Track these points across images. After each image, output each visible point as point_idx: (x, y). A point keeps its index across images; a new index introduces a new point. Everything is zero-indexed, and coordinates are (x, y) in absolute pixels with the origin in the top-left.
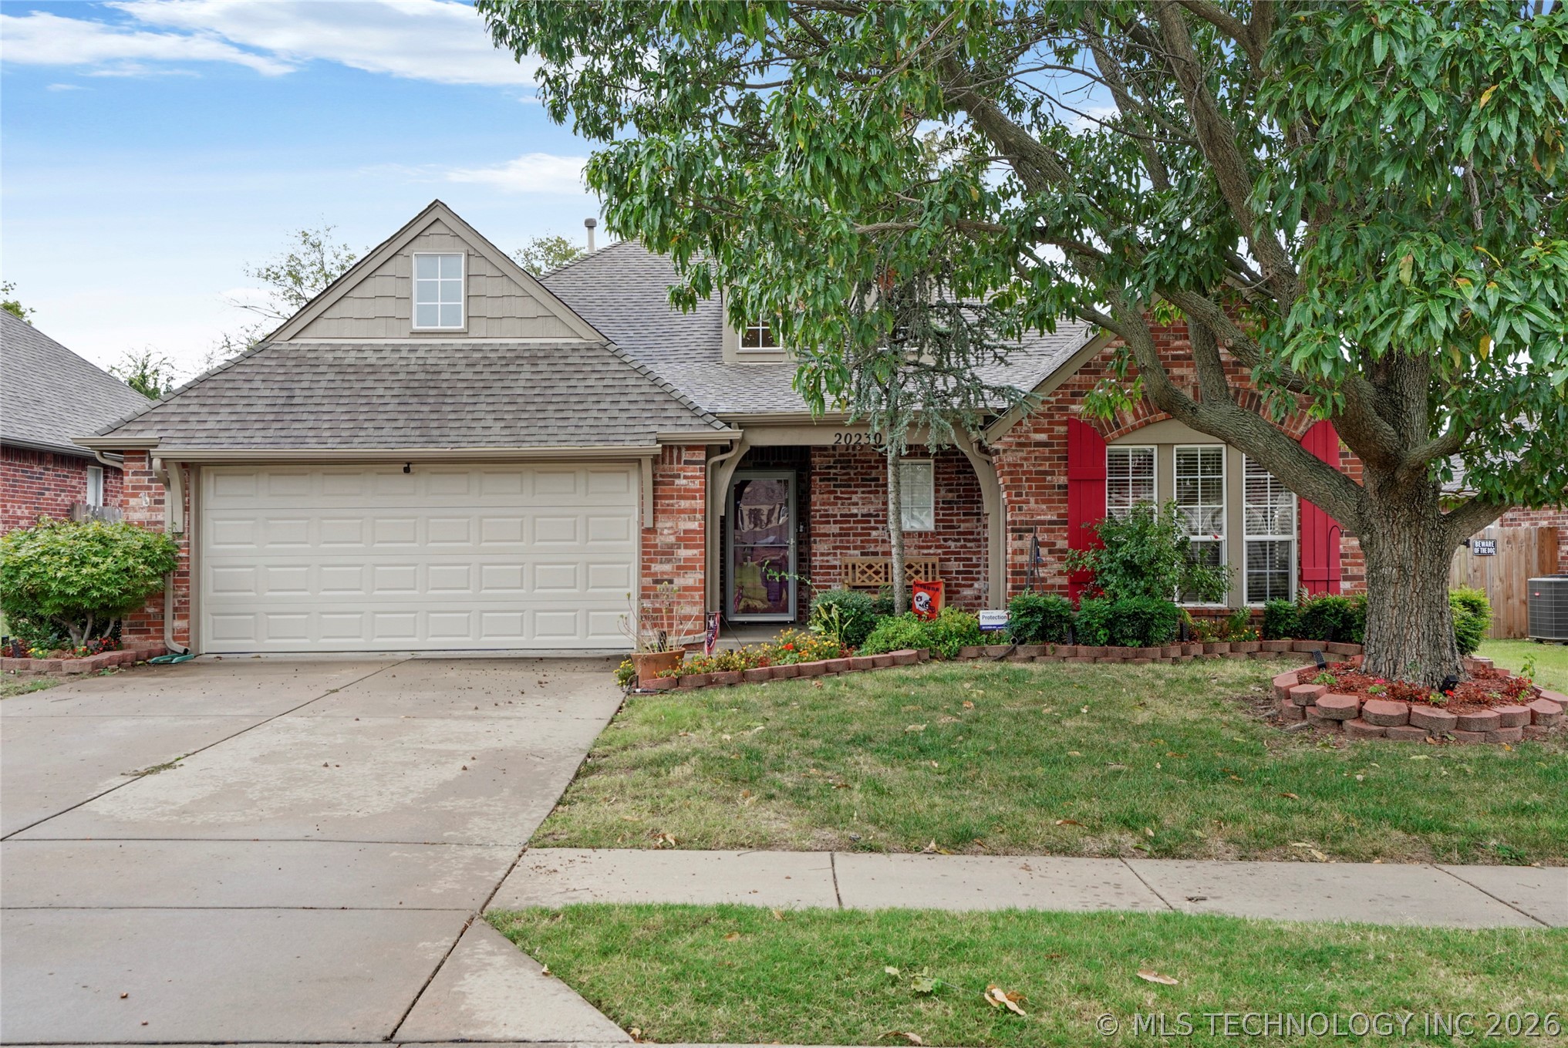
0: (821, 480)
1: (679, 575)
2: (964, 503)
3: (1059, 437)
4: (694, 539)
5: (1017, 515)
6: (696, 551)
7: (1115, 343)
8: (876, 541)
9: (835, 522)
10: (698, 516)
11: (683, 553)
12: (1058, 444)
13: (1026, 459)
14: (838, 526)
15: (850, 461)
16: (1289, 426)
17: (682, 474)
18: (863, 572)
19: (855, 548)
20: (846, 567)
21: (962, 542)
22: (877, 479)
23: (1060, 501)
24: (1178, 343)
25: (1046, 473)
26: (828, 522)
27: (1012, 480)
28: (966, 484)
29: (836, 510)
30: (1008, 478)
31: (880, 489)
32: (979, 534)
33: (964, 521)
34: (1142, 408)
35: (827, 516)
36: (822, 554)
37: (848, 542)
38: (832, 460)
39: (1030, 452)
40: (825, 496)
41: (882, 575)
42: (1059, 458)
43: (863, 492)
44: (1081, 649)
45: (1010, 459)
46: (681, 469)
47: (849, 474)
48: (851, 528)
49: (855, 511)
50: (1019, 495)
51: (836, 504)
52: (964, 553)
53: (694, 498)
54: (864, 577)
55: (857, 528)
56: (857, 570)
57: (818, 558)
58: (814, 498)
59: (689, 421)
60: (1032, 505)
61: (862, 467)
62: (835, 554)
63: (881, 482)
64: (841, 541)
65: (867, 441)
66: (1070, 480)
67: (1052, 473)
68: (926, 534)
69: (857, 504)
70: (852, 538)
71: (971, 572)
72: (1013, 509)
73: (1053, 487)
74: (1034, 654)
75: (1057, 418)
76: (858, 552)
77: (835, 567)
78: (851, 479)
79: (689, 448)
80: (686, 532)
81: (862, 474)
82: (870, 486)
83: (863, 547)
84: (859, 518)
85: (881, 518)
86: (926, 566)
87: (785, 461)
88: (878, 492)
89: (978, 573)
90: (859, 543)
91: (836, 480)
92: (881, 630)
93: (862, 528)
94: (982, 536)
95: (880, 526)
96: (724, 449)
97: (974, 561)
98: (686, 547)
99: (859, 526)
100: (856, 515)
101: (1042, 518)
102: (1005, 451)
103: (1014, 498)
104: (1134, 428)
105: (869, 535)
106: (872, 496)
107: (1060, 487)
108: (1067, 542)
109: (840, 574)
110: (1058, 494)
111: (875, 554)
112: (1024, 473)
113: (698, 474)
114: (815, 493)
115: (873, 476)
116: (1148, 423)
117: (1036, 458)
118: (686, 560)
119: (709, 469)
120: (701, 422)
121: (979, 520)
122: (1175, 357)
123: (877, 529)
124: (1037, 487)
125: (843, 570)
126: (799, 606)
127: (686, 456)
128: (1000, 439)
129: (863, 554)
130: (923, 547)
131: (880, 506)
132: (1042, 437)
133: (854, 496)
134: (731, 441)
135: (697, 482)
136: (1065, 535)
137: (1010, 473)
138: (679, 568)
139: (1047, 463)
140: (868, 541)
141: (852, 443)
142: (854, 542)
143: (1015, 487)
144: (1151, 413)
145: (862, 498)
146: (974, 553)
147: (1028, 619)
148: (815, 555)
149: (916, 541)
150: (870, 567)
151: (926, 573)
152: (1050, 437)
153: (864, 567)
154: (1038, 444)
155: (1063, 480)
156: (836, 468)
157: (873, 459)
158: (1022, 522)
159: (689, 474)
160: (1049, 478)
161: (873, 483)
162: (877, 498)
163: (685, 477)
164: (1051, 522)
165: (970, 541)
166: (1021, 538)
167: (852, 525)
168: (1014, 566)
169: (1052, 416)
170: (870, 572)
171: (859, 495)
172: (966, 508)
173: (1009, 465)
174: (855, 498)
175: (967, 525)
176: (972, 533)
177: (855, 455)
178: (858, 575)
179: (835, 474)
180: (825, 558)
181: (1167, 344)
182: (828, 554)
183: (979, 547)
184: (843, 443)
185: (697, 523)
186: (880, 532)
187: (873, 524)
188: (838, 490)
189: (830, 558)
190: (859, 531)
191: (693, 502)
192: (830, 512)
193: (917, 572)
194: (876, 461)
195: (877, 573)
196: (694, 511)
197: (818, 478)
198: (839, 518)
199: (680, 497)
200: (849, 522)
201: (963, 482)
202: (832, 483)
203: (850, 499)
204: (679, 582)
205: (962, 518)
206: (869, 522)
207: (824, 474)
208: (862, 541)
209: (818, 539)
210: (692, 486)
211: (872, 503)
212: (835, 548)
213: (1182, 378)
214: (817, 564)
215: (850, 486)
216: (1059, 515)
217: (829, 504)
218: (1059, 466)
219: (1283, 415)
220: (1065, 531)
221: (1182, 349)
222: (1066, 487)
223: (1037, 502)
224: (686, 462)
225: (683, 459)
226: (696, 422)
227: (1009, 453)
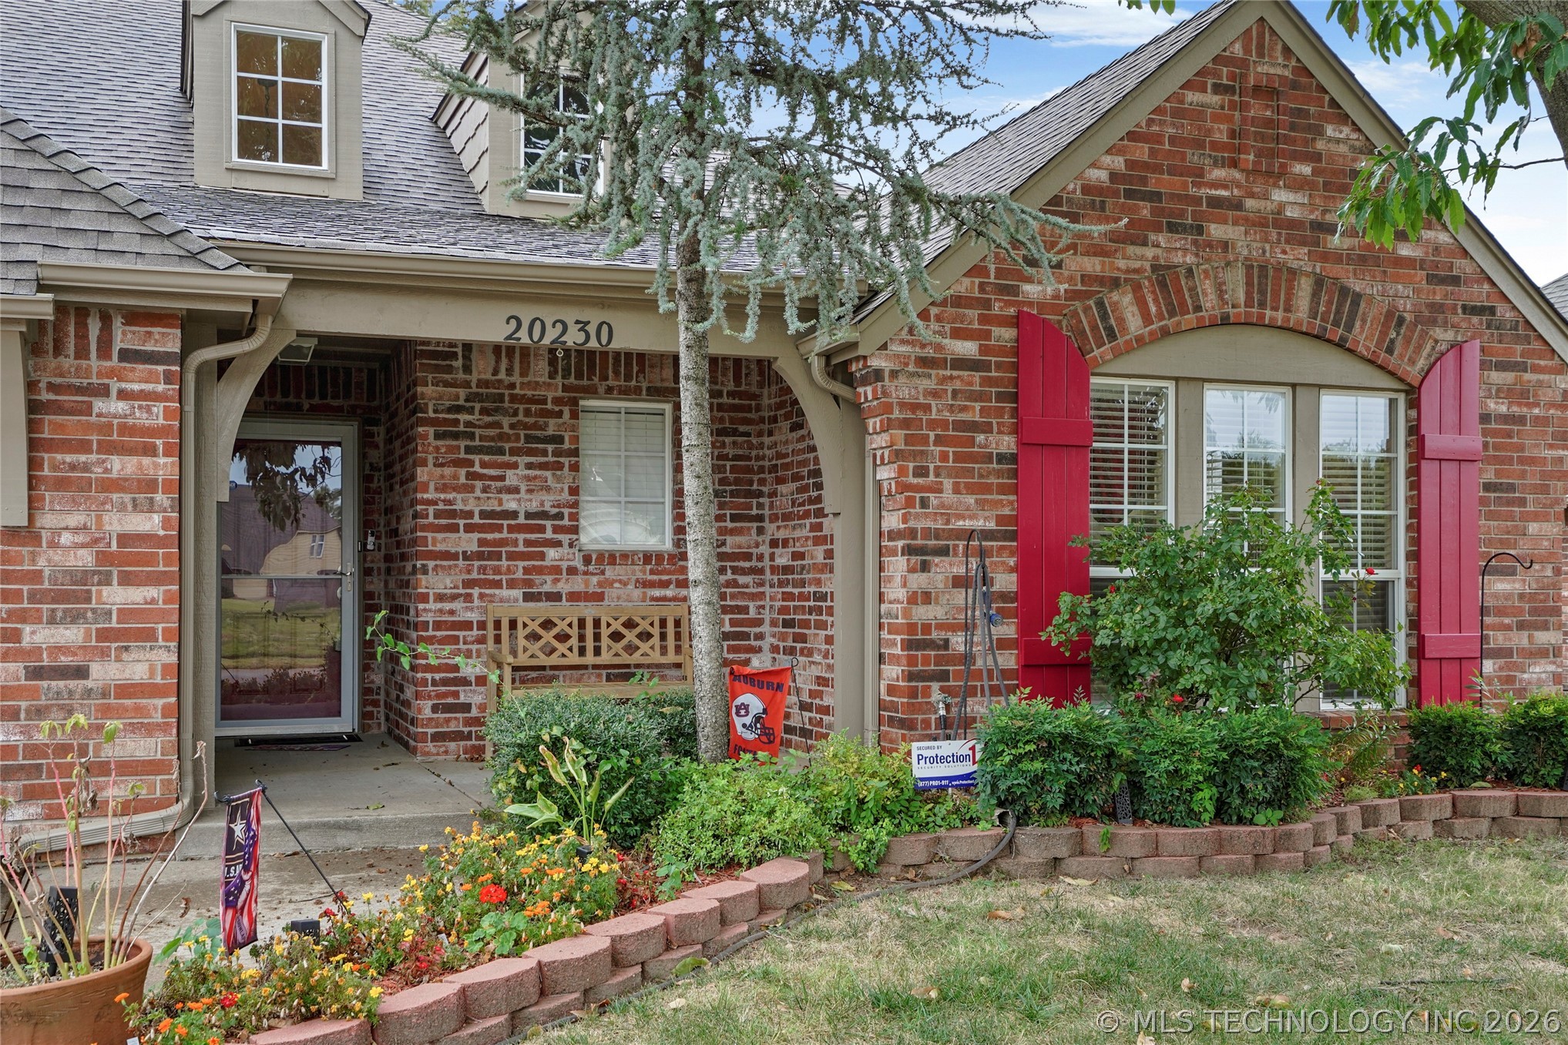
0: (437, 436)
1: (104, 654)
2: (733, 494)
3: (1001, 351)
4: (150, 560)
5: (917, 516)
6: (153, 592)
7: (1107, 160)
8: (556, 570)
9: (469, 528)
10: (159, 497)
11: (117, 596)
12: (999, 366)
13: (935, 394)
14: (476, 536)
15: (500, 398)
16: (1401, 356)
17: (115, 386)
18: (534, 637)
19: (512, 584)
20: (498, 624)
21: (729, 576)
22: (559, 440)
23: (1003, 490)
24: (1219, 173)
25: (974, 427)
26: (454, 528)
27: (908, 440)
28: (736, 458)
29: (470, 503)
30: (900, 434)
31: (565, 461)
32: (760, 558)
33: (733, 532)
34: (1156, 300)
35: (453, 514)
36: (440, 598)
37: (497, 571)
38: (462, 393)
39: (944, 380)
40: (448, 471)
41: (574, 641)
42: (1000, 397)
43: (529, 466)
44: (1171, 836)
45: (905, 393)
46: (111, 373)
47: (498, 425)
48: (503, 542)
49: (512, 505)
50: (921, 472)
51: (472, 489)
52: (733, 596)
53: (150, 451)
54: (535, 647)
55: (515, 543)
56: (521, 633)
57: (432, 605)
58: (422, 474)
59: (135, 244)
60: (948, 496)
61: (527, 413)
62: (468, 598)
63: (566, 445)
64: (483, 570)
65: (580, 338)
66: (1021, 443)
67: (987, 428)
68: (660, 557)
69: (515, 490)
70: (504, 563)
71: (746, 636)
72: (910, 503)
73: (988, 458)
74: (1062, 851)
75: (997, 308)
76: (517, 593)
77: (467, 625)
78: (502, 437)
79: (134, 317)
80: (124, 539)
81: (526, 427)
82: (545, 453)
83: (529, 583)
84: (521, 520)
85: (566, 522)
86: (663, 623)
87: (335, 403)
88: (559, 466)
89: (760, 637)
90: (519, 574)
91: (472, 436)
92: (692, 805)
93: (528, 543)
94: (767, 563)
95: (565, 538)
96: (233, 329)
97: (752, 614)
98: (126, 580)
99: (521, 537)
100: (514, 515)
101: (968, 524)
102: (894, 374)
103: (912, 480)
104: (1140, 341)
105: (542, 556)
106: (548, 474)
107: (1001, 458)
108: (1014, 577)
109: (482, 640)
110: (999, 474)
111: (555, 597)
112: (933, 424)
113: (161, 388)
114: (424, 464)
115: (550, 432)
116: (1165, 333)
117: (955, 393)
118: (125, 614)
119: (191, 378)
120: (170, 249)
121: (761, 531)
122: (1215, 202)
123: (558, 544)
124: (958, 457)
125: (491, 632)
126: (364, 703)
127: (124, 337)
128: (884, 347)
129: (528, 597)
130: (652, 585)
131: (565, 496)
132: (968, 348)
133: (509, 473)
134: (255, 302)
135: (158, 408)
136: (1012, 561)
137: (905, 424)
138: (104, 635)
139: (977, 406)
140: (540, 571)
141: (546, 341)
142: (509, 571)
143: (914, 455)
144: (1172, 314)
145: (528, 478)
146: (754, 597)
147: (1037, 765)
148: (424, 598)
149: (640, 572)
150: (548, 624)
151: (663, 637)
152: (983, 350)
153: (534, 626)
154: (960, 363)
155: (1007, 443)
156: (471, 411)
157: (550, 395)
158: (927, 533)
159: (136, 387)
160: (980, 438)
161: (550, 448)
162: (559, 480)
163: (123, 395)
164: (987, 535)
165: (744, 572)
166: (925, 567)
167: (505, 535)
168: (911, 628)
169: (986, 304)
170: (548, 636)
171: (522, 471)
172: (737, 506)
173: (903, 405)
174: (512, 478)
175: (738, 539)
176: (748, 557)
177: (512, 386)
178: (522, 642)
179: (468, 424)
180: (447, 606)
181: (1199, 173)
182: (454, 598)
183: (762, 584)
184: (525, 340)
185: (156, 518)
186: (565, 550)
187: (549, 534)
188: (476, 458)
189: (457, 605)
190: (521, 548)
191: (146, 461)
192: (459, 506)
193: (645, 636)
194: (557, 401)
195: (563, 638)
196: (151, 485)
197: (431, 431)
198: (477, 520)
199: (109, 448)
200: (500, 528)
201: (730, 451)
202: (463, 444)
203: (502, 478)
204: (103, 673)
205: (729, 525)
206: (542, 529)
207: (446, 422)
208: (526, 571)
209: (431, 564)
210: (141, 418)
211: (548, 489)
212: (468, 584)
213: (1225, 245)
214: (429, 618)
215: (501, 452)
216: (1000, 520)
217: (456, 489)
218: (1000, 413)
219: (1393, 335)
220: (1012, 555)
221: (1225, 187)
222: (1014, 458)
223: (956, 490)
224: (126, 355)
225: (118, 345)
226: (153, 247)
227: (902, 379)
